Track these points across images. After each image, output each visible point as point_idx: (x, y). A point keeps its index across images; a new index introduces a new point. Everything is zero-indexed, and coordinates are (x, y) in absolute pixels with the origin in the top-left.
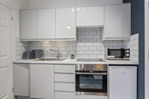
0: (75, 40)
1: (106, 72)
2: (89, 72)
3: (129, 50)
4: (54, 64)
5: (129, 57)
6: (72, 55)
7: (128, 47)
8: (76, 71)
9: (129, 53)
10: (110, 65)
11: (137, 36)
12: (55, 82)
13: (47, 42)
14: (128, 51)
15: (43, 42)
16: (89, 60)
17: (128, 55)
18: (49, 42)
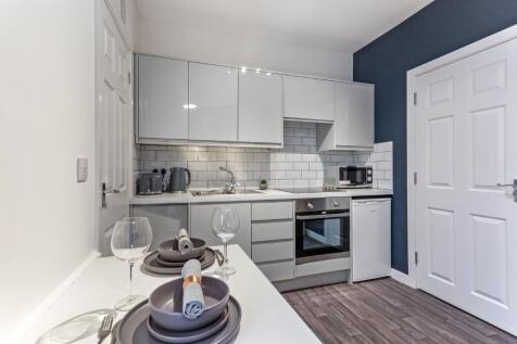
0: (282, 147)
1: (348, 211)
2: (320, 213)
3: (371, 169)
4: (251, 202)
5: (371, 182)
6: (264, 182)
7: (367, 165)
8: (297, 214)
9: (371, 175)
10: (354, 198)
11: (389, 145)
12: (252, 243)
13: (196, 149)
14: (369, 172)
15: (185, 148)
16: (309, 191)
17: (369, 179)
18: (202, 149)
